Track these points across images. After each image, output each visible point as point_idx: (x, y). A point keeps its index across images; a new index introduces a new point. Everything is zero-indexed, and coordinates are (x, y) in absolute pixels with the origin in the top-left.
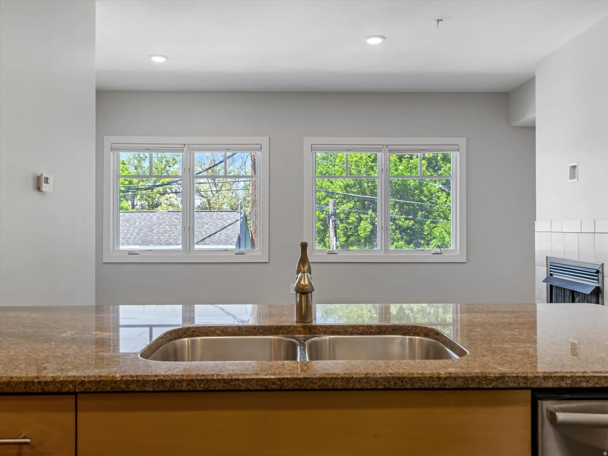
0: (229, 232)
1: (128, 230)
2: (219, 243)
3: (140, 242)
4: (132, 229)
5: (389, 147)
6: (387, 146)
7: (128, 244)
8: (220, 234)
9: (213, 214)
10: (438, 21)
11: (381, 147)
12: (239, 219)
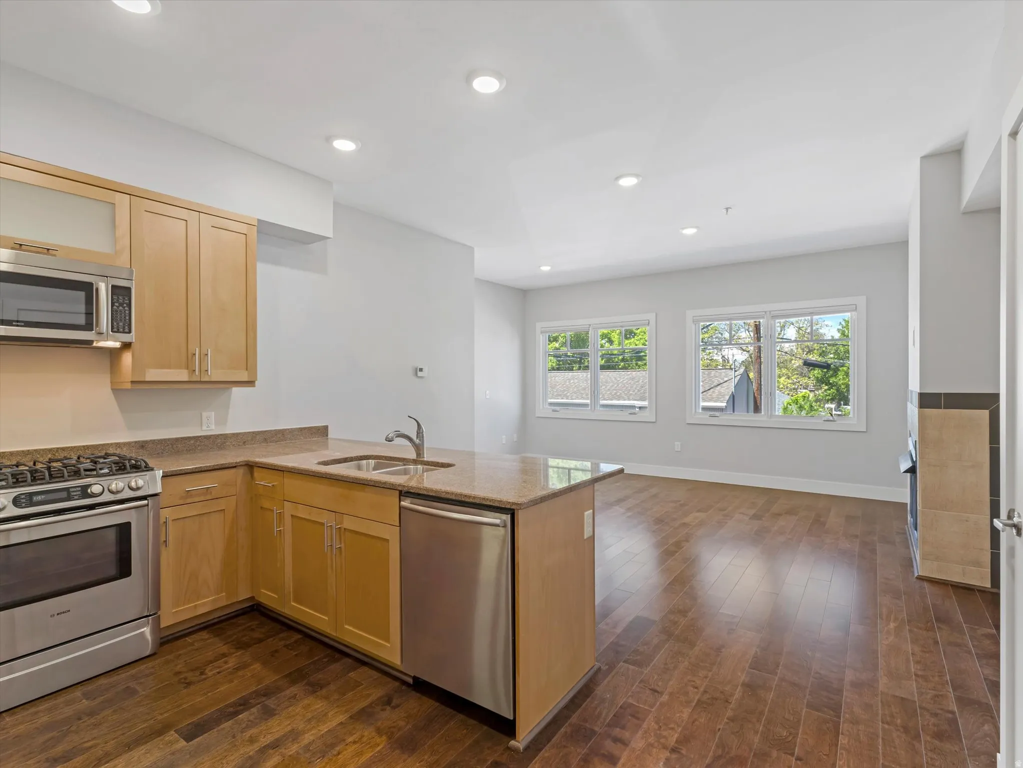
0: (722, 390)
1: (631, 387)
2: (710, 400)
3: (638, 398)
4: (635, 386)
5: (772, 313)
6: (770, 312)
7: (629, 399)
8: (713, 392)
9: (711, 372)
10: (727, 209)
11: (764, 313)
12: (734, 377)
